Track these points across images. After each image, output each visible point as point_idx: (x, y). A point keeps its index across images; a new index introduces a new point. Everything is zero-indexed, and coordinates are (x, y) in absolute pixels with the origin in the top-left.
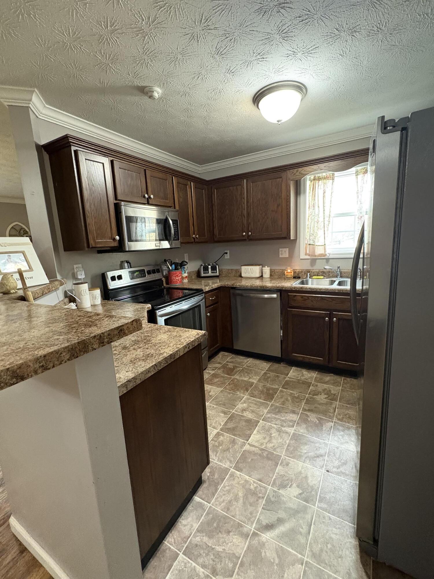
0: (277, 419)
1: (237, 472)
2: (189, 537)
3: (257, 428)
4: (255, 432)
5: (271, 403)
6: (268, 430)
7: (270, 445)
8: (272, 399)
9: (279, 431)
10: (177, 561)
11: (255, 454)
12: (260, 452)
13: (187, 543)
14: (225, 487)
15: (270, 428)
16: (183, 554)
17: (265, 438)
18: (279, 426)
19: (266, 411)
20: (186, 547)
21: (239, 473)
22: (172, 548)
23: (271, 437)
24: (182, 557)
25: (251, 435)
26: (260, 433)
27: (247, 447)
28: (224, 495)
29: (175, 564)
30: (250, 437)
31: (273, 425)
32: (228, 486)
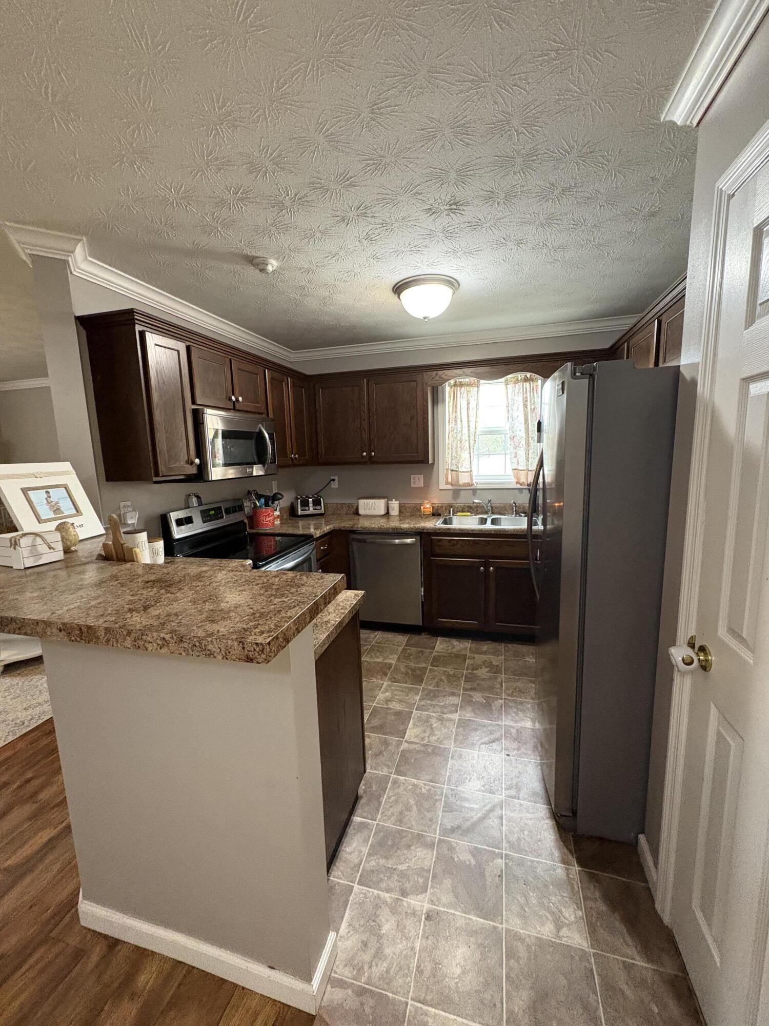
0: (434, 706)
1: (400, 777)
2: (361, 864)
3: (411, 720)
4: (410, 725)
5: (421, 687)
6: (427, 721)
7: (435, 738)
8: (422, 681)
9: (441, 719)
10: (353, 894)
11: (418, 752)
12: (422, 748)
13: (360, 871)
14: (389, 798)
15: (429, 717)
16: (358, 884)
17: (425, 732)
18: (439, 714)
19: (418, 698)
20: (360, 876)
21: (403, 778)
22: (342, 882)
23: (432, 729)
24: (358, 888)
25: (406, 729)
26: (417, 725)
27: (405, 746)
28: (391, 807)
29: (351, 898)
30: (405, 733)
31: (431, 714)
32: (393, 796)
